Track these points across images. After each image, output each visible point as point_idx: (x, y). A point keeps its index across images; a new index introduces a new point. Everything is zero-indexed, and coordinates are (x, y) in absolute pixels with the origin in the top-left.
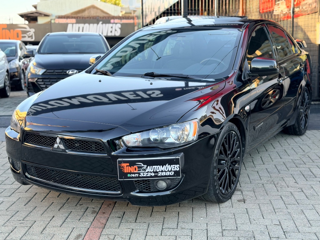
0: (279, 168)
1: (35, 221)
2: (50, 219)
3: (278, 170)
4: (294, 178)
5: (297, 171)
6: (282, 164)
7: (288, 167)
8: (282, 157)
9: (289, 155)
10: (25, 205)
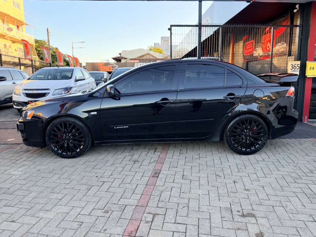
0: (280, 183)
3: (280, 186)
4: (298, 198)
5: (298, 188)
6: (282, 178)
7: (287, 182)
8: (278, 169)
9: (284, 166)
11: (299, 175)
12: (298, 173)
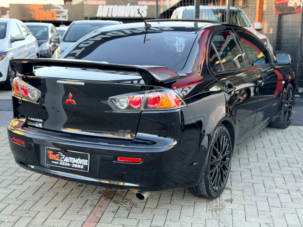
0: (272, 166)
1: (39, 212)
2: (52, 211)
3: (270, 169)
4: (284, 178)
5: (289, 170)
6: (276, 163)
7: (280, 166)
8: (277, 155)
9: (285, 153)
10: (33, 195)
11: (298, 160)
12: (297, 159)
